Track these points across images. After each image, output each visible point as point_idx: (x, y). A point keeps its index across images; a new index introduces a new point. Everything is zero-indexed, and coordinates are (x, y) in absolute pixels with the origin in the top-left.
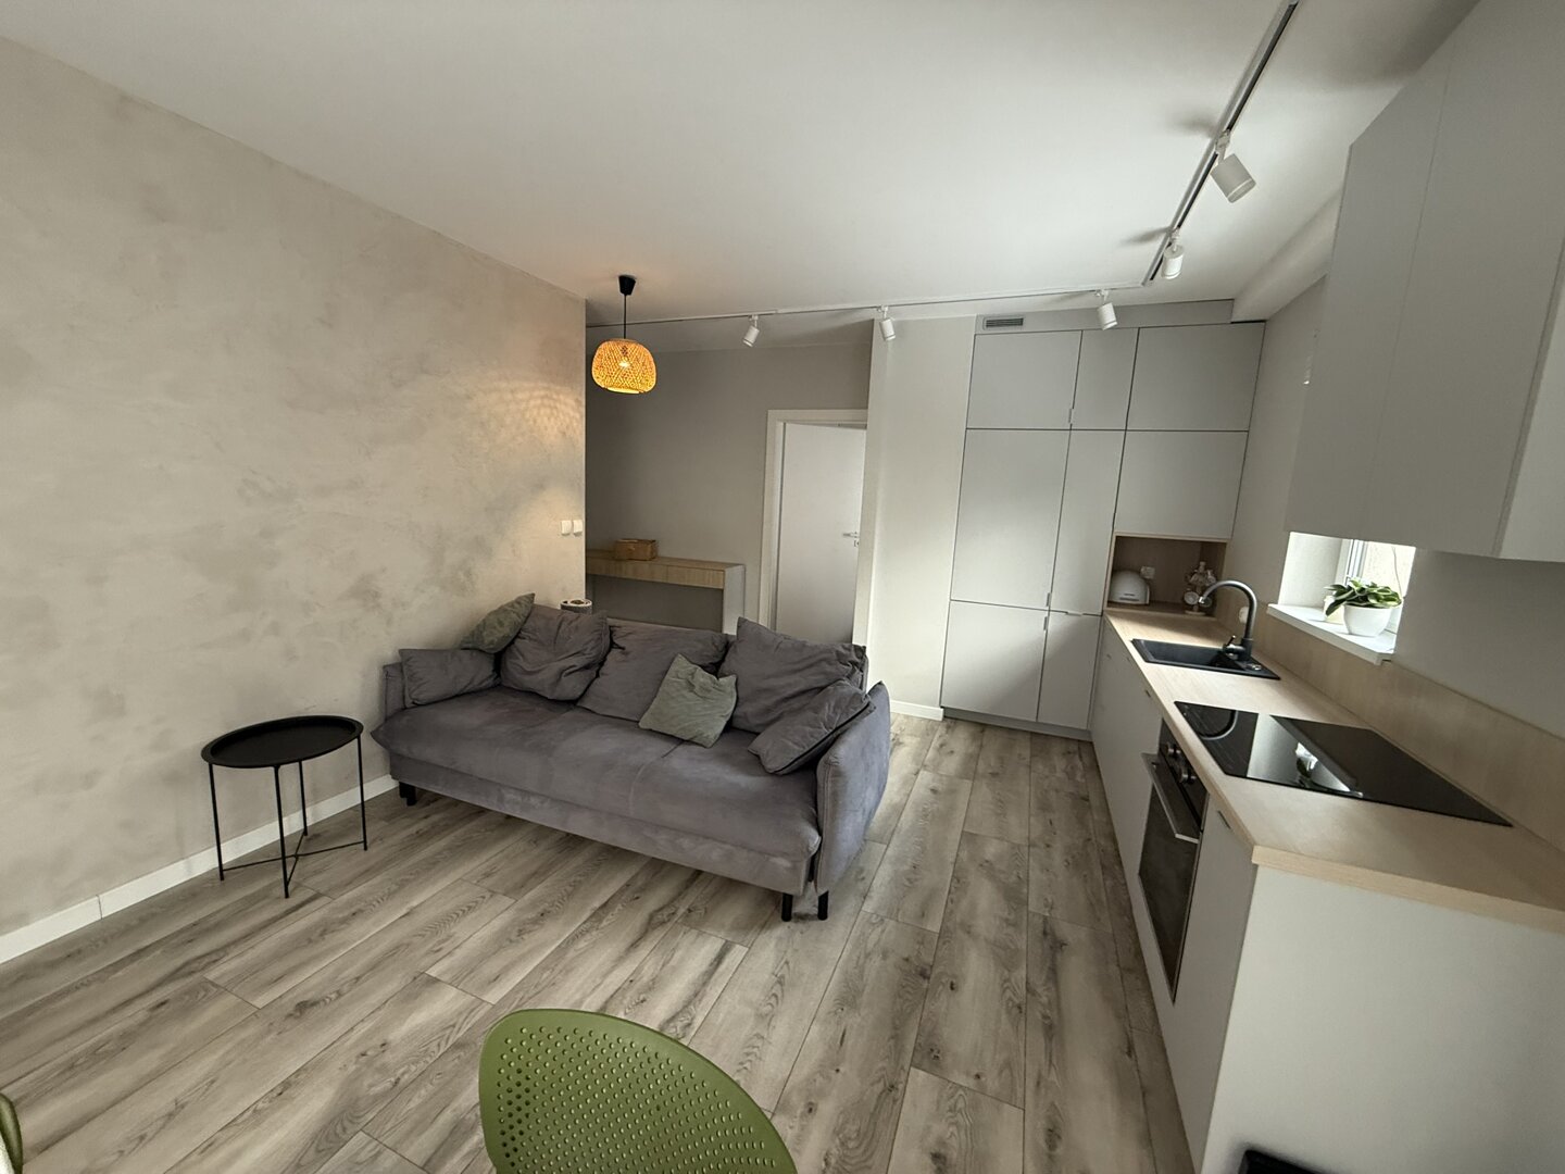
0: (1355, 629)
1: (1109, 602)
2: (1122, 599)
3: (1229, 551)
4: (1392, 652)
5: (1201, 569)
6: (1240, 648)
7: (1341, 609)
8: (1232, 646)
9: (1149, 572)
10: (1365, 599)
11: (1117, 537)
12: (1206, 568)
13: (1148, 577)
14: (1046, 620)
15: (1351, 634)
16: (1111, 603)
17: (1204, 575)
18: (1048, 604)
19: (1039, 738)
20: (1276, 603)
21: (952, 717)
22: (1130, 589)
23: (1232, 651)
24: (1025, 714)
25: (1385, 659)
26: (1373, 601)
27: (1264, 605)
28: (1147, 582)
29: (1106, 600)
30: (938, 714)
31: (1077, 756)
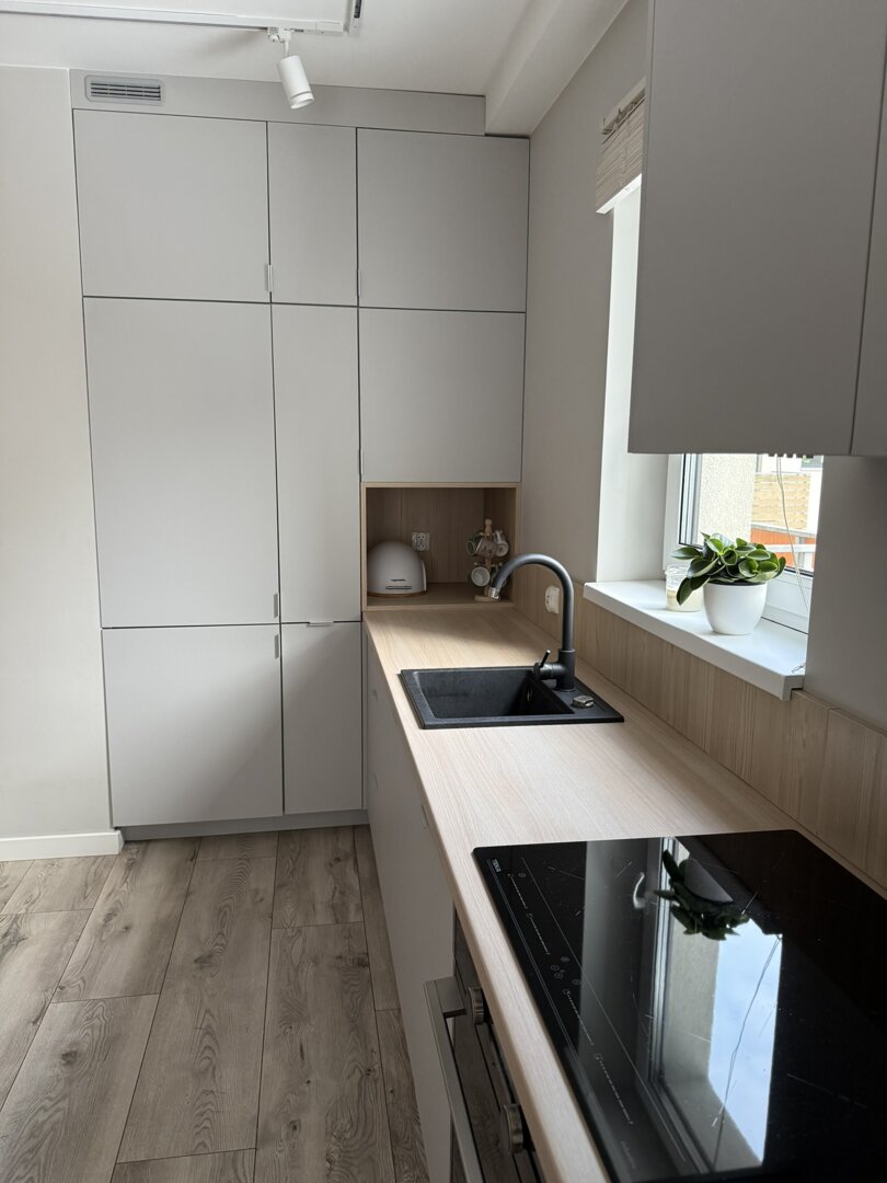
0: (723, 625)
1: (369, 594)
2: (389, 588)
3: (519, 498)
4: (802, 672)
5: (488, 529)
6: (558, 667)
7: (697, 594)
8: (547, 667)
9: (422, 539)
10: (735, 570)
11: (369, 490)
12: (494, 529)
13: (421, 548)
14: (278, 640)
15: (716, 632)
16: (373, 596)
17: (492, 539)
18: (278, 612)
19: (289, 838)
20: (594, 581)
21: (137, 840)
22: (399, 571)
23: (548, 675)
24: (262, 807)
25: (795, 686)
26: (745, 573)
27: (579, 583)
28: (421, 556)
29: (365, 593)
30: (111, 842)
31: (351, 862)
